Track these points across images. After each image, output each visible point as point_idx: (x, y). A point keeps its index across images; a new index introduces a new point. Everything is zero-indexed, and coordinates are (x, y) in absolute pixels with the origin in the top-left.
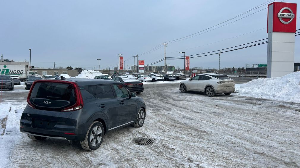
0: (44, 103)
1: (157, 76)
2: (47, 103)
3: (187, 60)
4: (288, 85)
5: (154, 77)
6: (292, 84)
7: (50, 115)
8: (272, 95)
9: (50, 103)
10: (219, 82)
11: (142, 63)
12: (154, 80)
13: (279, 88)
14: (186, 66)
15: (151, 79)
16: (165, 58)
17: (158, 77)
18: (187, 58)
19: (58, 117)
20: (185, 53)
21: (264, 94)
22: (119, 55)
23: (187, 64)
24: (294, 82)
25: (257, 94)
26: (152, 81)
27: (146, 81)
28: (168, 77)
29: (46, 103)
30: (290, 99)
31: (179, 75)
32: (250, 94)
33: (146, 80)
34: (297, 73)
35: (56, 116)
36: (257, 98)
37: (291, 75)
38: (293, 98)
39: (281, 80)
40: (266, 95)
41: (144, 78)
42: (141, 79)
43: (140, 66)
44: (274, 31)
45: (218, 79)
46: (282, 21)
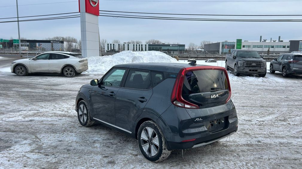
2: (215, 97)
10: (80, 61)
29: (213, 97)
44: (86, 12)
45: (78, 58)
46: (91, 3)
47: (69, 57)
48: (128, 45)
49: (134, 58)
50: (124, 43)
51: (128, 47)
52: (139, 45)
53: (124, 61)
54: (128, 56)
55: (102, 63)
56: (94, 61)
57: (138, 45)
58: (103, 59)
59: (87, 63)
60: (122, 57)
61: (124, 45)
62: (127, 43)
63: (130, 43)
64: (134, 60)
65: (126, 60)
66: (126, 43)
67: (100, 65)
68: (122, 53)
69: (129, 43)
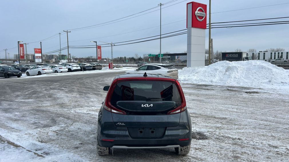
0: (142, 106)
1: (73, 66)
2: (147, 106)
3: (99, 49)
4: (218, 72)
5: (70, 67)
6: (220, 72)
7: (156, 121)
8: (210, 81)
9: (152, 106)
10: (169, 71)
11: (38, 51)
12: (70, 70)
13: (212, 75)
14: (98, 56)
15: (67, 70)
16: (68, 46)
17: (75, 66)
18: (99, 47)
19: (167, 121)
20: (96, 42)
21: (203, 80)
22: (19, 42)
23: (99, 53)
24: (221, 69)
25: (196, 80)
26: (68, 72)
27: (61, 72)
28: (85, 66)
29: (145, 106)
30: (226, 84)
31: (95, 65)
32: (190, 81)
33: (61, 70)
34: (221, 63)
35: (164, 121)
36: (198, 84)
37: (217, 65)
38: (228, 83)
39: (209, 68)
40: (205, 81)
41: (60, 68)
42: (56, 69)
43: (37, 55)
44: (192, 27)
45: (168, 69)
46: (198, 18)
47: (161, 68)
48: (264, 54)
49: (228, 68)
50: (260, 52)
51: (264, 56)
52: (279, 53)
53: (217, 72)
54: (222, 66)
55: (196, 73)
56: (190, 71)
57: (277, 53)
58: (198, 69)
59: (177, 73)
60: (216, 67)
61: (259, 54)
62: (264, 51)
63: (267, 51)
64: (228, 70)
65: (219, 70)
66: (262, 52)
67: (193, 75)
68: (218, 64)
69: (265, 51)
